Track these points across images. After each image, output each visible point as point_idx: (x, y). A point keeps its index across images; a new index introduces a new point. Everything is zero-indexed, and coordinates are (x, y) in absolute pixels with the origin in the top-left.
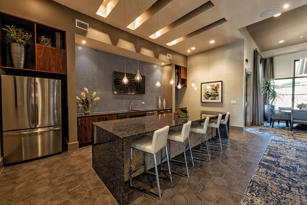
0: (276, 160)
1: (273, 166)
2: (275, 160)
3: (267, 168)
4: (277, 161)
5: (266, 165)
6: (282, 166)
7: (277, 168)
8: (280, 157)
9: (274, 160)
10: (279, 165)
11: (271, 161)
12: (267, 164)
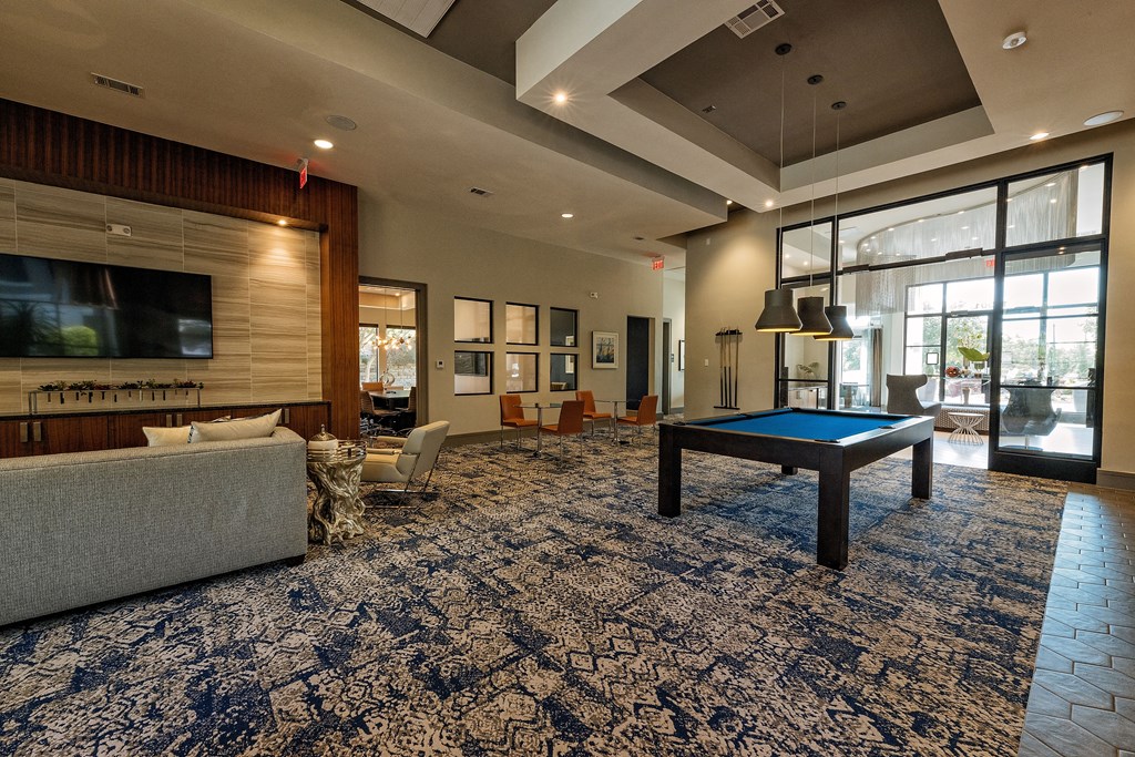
0: (987, 600)
1: (1000, 582)
2: (991, 600)
3: (1019, 577)
4: (984, 596)
5: (1023, 584)
6: (970, 581)
7: (990, 576)
8: (966, 611)
9: (996, 599)
10: (981, 584)
11: (1006, 597)
12: (1021, 587)
